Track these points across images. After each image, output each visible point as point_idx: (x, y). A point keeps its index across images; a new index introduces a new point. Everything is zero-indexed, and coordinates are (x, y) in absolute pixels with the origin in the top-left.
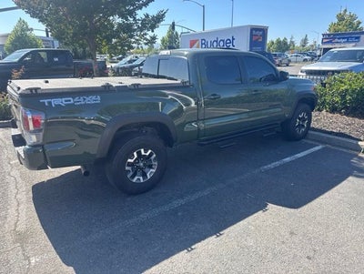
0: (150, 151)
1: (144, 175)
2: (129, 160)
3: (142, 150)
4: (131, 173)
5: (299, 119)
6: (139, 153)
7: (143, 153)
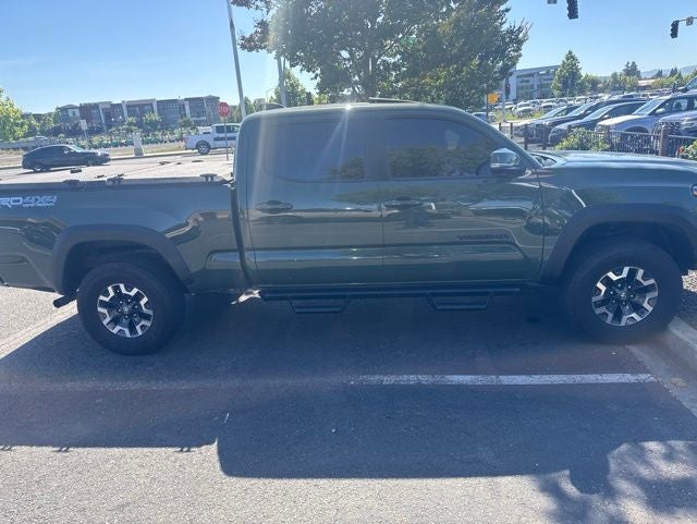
0: (135, 290)
1: (132, 329)
2: (102, 298)
3: (122, 286)
4: (108, 319)
5: (608, 282)
6: (116, 289)
7: (124, 291)
